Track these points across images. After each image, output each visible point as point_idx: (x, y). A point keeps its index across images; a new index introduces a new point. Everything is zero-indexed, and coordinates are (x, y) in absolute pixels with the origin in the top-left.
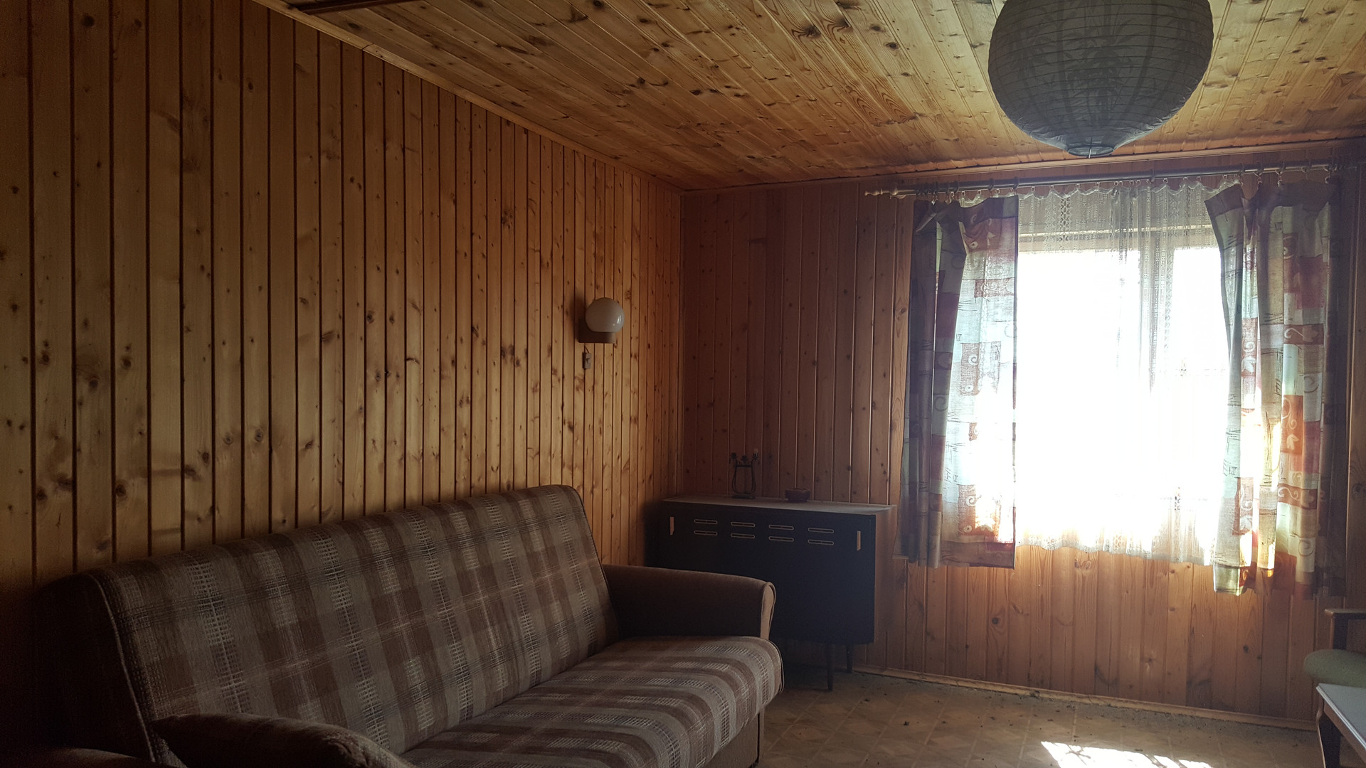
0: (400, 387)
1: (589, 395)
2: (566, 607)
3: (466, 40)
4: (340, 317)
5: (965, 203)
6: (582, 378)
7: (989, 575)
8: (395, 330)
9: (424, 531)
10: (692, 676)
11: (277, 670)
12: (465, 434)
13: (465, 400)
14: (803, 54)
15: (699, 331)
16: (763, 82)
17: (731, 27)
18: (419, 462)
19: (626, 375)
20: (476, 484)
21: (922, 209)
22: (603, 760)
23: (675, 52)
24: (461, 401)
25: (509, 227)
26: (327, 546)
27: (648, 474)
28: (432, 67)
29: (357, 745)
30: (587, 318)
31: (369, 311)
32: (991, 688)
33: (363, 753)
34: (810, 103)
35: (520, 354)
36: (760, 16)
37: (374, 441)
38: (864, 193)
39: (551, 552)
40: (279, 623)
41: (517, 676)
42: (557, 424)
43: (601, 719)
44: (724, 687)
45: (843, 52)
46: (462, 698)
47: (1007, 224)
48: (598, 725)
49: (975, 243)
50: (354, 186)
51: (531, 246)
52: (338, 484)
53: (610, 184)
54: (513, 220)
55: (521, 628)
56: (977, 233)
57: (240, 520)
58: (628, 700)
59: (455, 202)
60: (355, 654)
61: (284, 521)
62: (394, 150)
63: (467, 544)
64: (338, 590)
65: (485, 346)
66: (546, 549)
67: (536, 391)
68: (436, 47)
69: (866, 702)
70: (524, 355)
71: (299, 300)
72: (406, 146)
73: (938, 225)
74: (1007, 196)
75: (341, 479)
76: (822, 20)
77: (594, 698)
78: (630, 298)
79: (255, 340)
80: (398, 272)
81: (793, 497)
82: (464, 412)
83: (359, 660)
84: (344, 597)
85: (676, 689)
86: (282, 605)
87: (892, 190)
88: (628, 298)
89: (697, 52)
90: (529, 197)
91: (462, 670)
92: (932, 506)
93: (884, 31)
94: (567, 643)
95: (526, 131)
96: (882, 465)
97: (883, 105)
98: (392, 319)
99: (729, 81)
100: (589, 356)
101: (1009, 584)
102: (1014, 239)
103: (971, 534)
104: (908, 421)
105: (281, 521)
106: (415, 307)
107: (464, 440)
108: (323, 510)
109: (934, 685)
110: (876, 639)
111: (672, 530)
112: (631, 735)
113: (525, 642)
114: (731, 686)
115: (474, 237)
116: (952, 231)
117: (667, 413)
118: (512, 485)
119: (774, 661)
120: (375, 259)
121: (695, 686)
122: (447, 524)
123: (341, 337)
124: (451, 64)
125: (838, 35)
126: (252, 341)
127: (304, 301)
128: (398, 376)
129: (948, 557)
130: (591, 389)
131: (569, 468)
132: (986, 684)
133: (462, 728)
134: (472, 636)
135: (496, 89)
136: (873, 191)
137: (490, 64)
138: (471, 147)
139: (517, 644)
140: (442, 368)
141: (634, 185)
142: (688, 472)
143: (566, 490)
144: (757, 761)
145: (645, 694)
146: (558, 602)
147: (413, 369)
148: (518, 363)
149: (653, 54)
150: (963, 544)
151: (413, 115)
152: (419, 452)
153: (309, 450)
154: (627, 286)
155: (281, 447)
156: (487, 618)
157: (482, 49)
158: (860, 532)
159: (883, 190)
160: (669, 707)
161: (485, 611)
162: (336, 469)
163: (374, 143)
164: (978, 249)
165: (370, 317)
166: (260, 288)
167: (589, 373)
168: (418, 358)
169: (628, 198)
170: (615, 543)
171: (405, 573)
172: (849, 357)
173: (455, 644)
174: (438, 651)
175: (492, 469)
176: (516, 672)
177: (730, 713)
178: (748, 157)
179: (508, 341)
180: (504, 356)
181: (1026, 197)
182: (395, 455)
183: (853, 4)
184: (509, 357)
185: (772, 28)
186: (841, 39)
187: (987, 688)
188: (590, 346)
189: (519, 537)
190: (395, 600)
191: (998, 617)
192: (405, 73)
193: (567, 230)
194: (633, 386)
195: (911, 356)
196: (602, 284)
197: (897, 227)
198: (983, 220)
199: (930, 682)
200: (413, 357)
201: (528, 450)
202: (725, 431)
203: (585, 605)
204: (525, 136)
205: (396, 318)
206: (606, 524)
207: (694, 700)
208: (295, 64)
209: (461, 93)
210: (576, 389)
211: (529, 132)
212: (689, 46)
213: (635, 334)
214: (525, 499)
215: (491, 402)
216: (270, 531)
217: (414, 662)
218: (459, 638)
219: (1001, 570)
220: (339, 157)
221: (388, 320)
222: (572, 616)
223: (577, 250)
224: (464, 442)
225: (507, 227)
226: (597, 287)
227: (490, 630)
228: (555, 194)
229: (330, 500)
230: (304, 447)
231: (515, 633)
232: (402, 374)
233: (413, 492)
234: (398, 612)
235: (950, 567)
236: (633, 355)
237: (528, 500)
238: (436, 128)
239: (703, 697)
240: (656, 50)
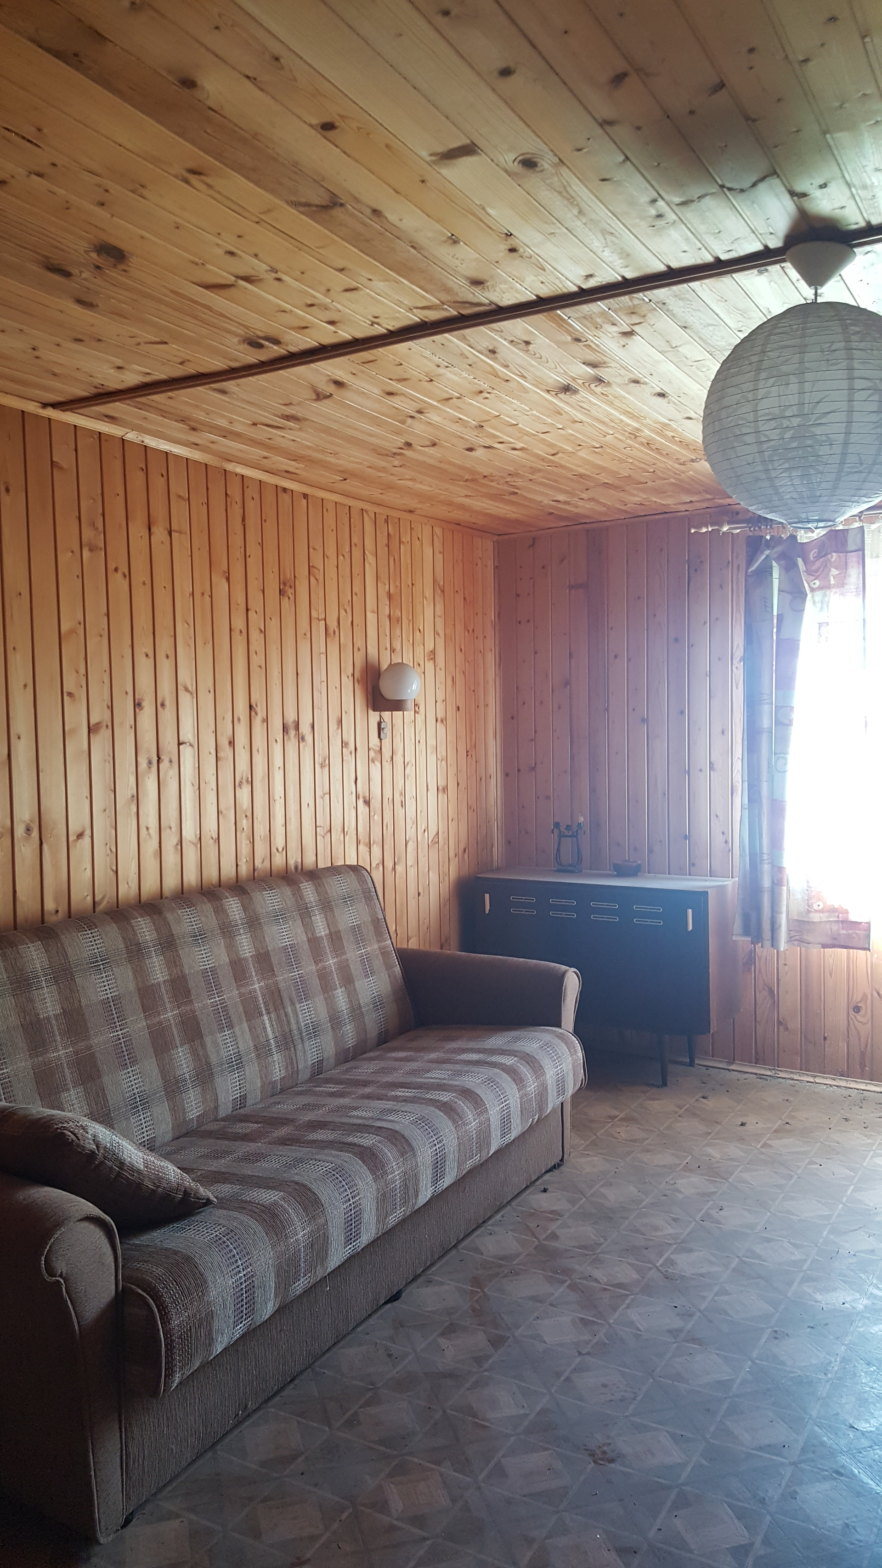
0: (173, 772)
1: (387, 766)
2: (352, 994)
3: (223, 423)
4: (108, 707)
5: (803, 537)
6: (379, 749)
7: (848, 958)
8: (168, 715)
9: (195, 919)
10: (474, 1069)
11: (41, 1059)
12: (246, 816)
13: (244, 781)
14: (568, 409)
15: (517, 688)
16: (535, 435)
17: (481, 392)
18: (197, 847)
19: (432, 742)
20: (260, 867)
21: (755, 545)
22: (355, 1154)
23: (434, 417)
24: (241, 782)
25: (289, 598)
26: (93, 937)
27: (462, 847)
28: (196, 447)
29: (87, 1133)
30: (380, 684)
31: (139, 699)
32: (853, 1085)
33: (94, 1140)
34: (596, 450)
35: (305, 729)
36: (507, 380)
37: (148, 829)
38: (689, 530)
39: (335, 937)
40: (43, 1014)
41: (295, 1066)
42: (350, 799)
43: (365, 1113)
44: (505, 1080)
45: (611, 404)
46: (235, 1087)
47: (853, 558)
48: (361, 1118)
49: (817, 582)
50: (119, 575)
51: (314, 614)
52: (112, 873)
53: (406, 538)
54: (293, 591)
55: (300, 1016)
56: (816, 571)
57: (12, 910)
58: (399, 1093)
59: (228, 579)
60: (121, 1043)
61: (57, 911)
62: (160, 534)
63: (242, 931)
64: (103, 980)
65: (265, 724)
66: (331, 934)
67: (325, 766)
68: (194, 429)
69: (703, 1100)
70: (309, 729)
71: (65, 695)
72: (172, 529)
73: (774, 564)
74: (852, 527)
75: (114, 868)
76: (574, 379)
77: (367, 1090)
78: (434, 659)
79: (22, 737)
80: (167, 657)
81: (621, 871)
82: (244, 794)
83: (124, 1049)
84: (110, 986)
85: (451, 1082)
86: (46, 995)
87: (721, 526)
88: (431, 659)
89: (456, 416)
90: (311, 565)
91: (234, 1060)
92: (776, 882)
93: (645, 383)
94: (352, 1032)
95: (305, 496)
96: (723, 833)
97: (677, 446)
98: (163, 705)
99: (498, 437)
100: (388, 726)
101: (872, 967)
102: (861, 576)
103: (822, 911)
104: (746, 784)
105: (53, 912)
106: (187, 690)
107: (245, 821)
108: (96, 899)
109: (788, 1081)
110: (714, 1027)
111: (488, 907)
112: (391, 1129)
113: (304, 1030)
114: (514, 1080)
115: (250, 613)
116: (789, 567)
117: (483, 779)
118: (300, 866)
119: (573, 1053)
120: (144, 646)
121: (472, 1080)
122: (220, 911)
123: (110, 727)
124: (213, 442)
125: (599, 390)
126: (19, 738)
127: (70, 694)
128: (171, 761)
129: (797, 937)
130: (389, 760)
131: (365, 844)
132: (847, 1081)
133: (231, 1119)
134: (245, 1025)
135: (264, 460)
136: (700, 527)
137: (251, 440)
138: (243, 520)
139: (295, 1032)
140: (218, 750)
141: (435, 537)
142: (509, 842)
143: (355, 869)
144: (562, 1160)
145: (419, 1086)
146: (343, 989)
147: (188, 754)
148: (303, 739)
149: (409, 421)
150: (813, 922)
151: (180, 497)
152: (196, 836)
153: (80, 841)
154: (430, 646)
155: (52, 839)
156: (262, 1006)
157: (238, 428)
158: (690, 910)
159: (711, 526)
160: (438, 1101)
161: (260, 998)
162: (108, 858)
163: (138, 529)
164: (820, 588)
165: (139, 705)
166: (25, 686)
167: (387, 742)
168: (192, 741)
169: (428, 551)
170: (424, 923)
171: (174, 962)
172: (682, 712)
173: (227, 1033)
174: (208, 1040)
175: (277, 850)
176: (295, 1061)
177: (512, 1109)
178: (553, 501)
179: (291, 717)
180: (287, 733)
181: (873, 527)
182: (170, 841)
183: (601, 363)
184: (292, 733)
185: (525, 390)
186: (602, 394)
187: (848, 1085)
188: (386, 715)
189: (300, 922)
190: (163, 989)
191: (859, 1005)
192: (169, 455)
193: (356, 594)
194: (441, 752)
195: (747, 712)
196: (398, 648)
197: (732, 566)
198: (825, 555)
199: (783, 1078)
200: (186, 741)
201: (318, 829)
202: (548, 798)
203: (375, 991)
204: (305, 501)
205: (167, 703)
206: (412, 903)
207: (467, 1094)
208: (52, 462)
209: (230, 467)
210: (370, 760)
211: (309, 497)
212: (448, 412)
213: (441, 696)
214: (307, 881)
215: (273, 783)
216: (43, 922)
217: (183, 1051)
218: (231, 1026)
219: (862, 953)
220: (101, 549)
221: (159, 705)
222: (360, 1004)
223: (368, 614)
224: (245, 823)
225: (287, 599)
226: (393, 650)
227: (266, 1018)
228: (341, 558)
229: (104, 891)
230: (75, 837)
231: (293, 1021)
232: (175, 759)
233: (191, 877)
234: (166, 1000)
235: (803, 949)
236: (439, 720)
237: (310, 883)
238: (205, 506)
239: (479, 1092)
240: (412, 417)
